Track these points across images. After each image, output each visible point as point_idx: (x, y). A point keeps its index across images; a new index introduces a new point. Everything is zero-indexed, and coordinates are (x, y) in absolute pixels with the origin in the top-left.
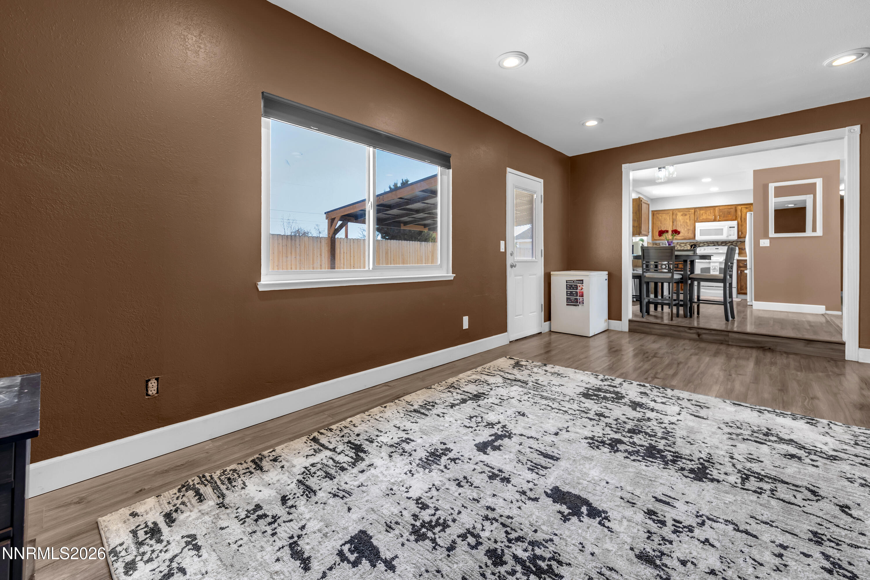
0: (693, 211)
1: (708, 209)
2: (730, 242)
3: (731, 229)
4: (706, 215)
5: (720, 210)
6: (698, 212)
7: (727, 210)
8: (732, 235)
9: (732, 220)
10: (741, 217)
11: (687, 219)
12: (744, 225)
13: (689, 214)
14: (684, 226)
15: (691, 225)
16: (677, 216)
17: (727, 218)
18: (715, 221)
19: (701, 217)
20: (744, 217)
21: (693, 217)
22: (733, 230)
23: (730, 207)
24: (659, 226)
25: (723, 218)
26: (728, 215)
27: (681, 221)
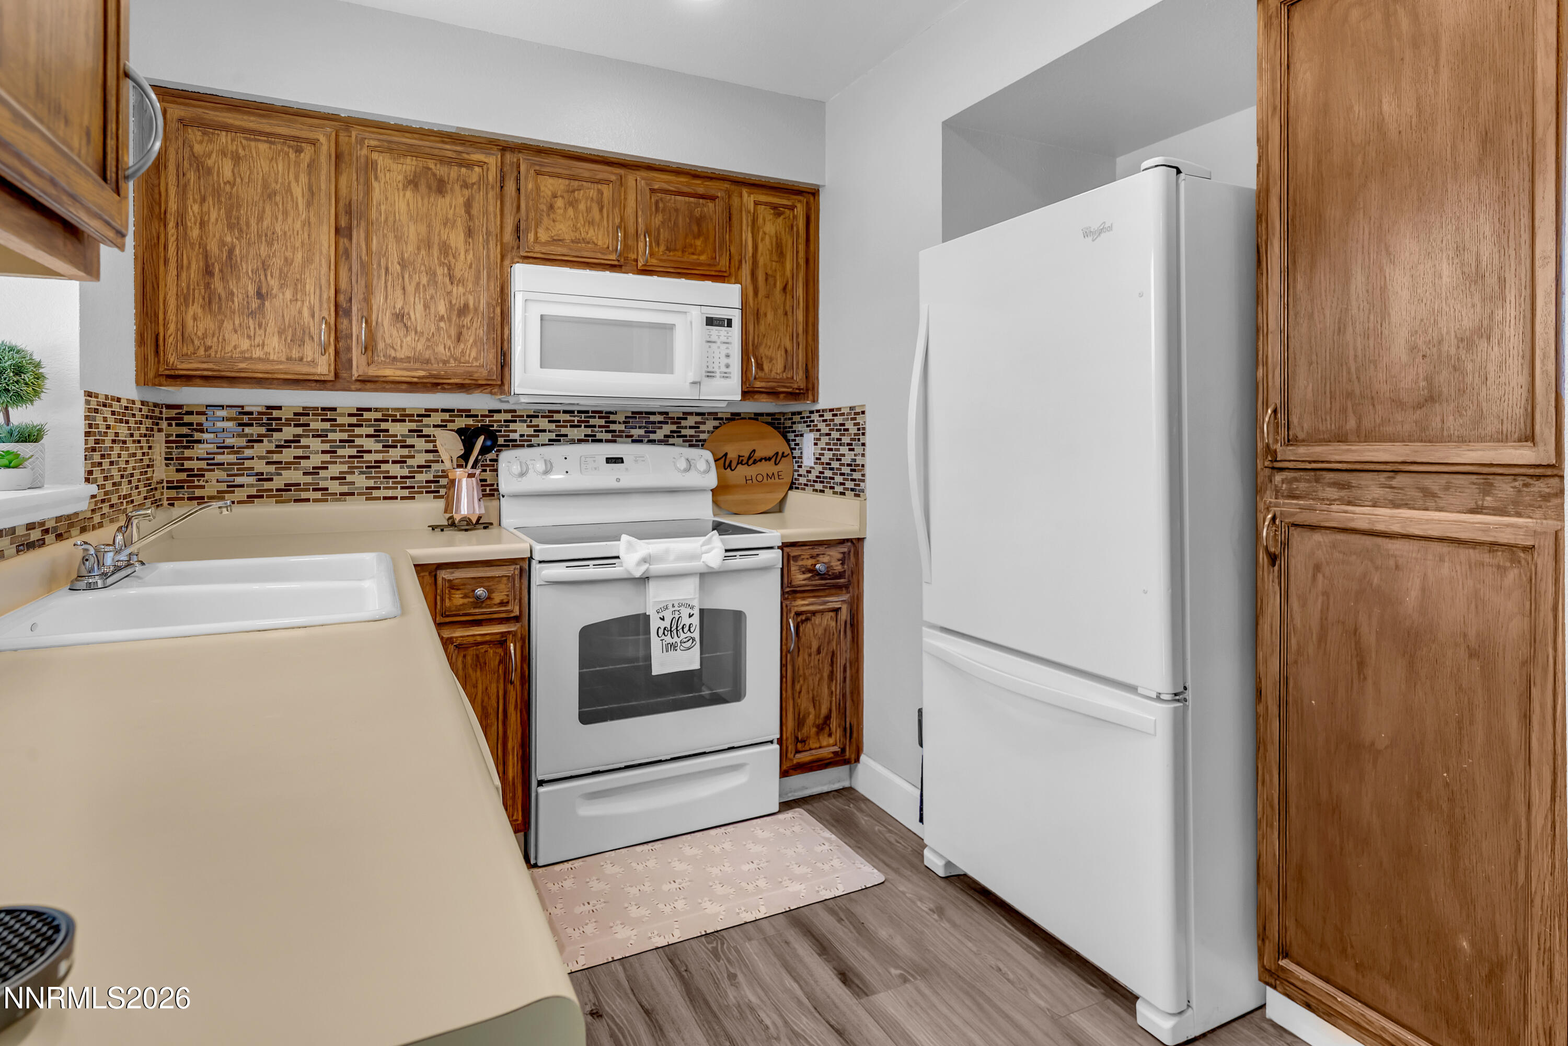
0: (492, 161)
3: (714, 331)
4: (576, 218)
5: (651, 198)
6: (526, 178)
7: (689, 203)
8: (720, 373)
9: (713, 273)
10: (753, 264)
11: (447, 219)
12: (765, 315)
13: (465, 185)
14: (432, 274)
15: (478, 278)
16: (375, 184)
17: (685, 259)
18: (621, 266)
19: (546, 221)
20: (765, 265)
21: (491, 209)
22: (724, 339)
23: (700, 187)
24: (213, 247)
25: (664, 253)
26: (695, 238)
27: (405, 229)
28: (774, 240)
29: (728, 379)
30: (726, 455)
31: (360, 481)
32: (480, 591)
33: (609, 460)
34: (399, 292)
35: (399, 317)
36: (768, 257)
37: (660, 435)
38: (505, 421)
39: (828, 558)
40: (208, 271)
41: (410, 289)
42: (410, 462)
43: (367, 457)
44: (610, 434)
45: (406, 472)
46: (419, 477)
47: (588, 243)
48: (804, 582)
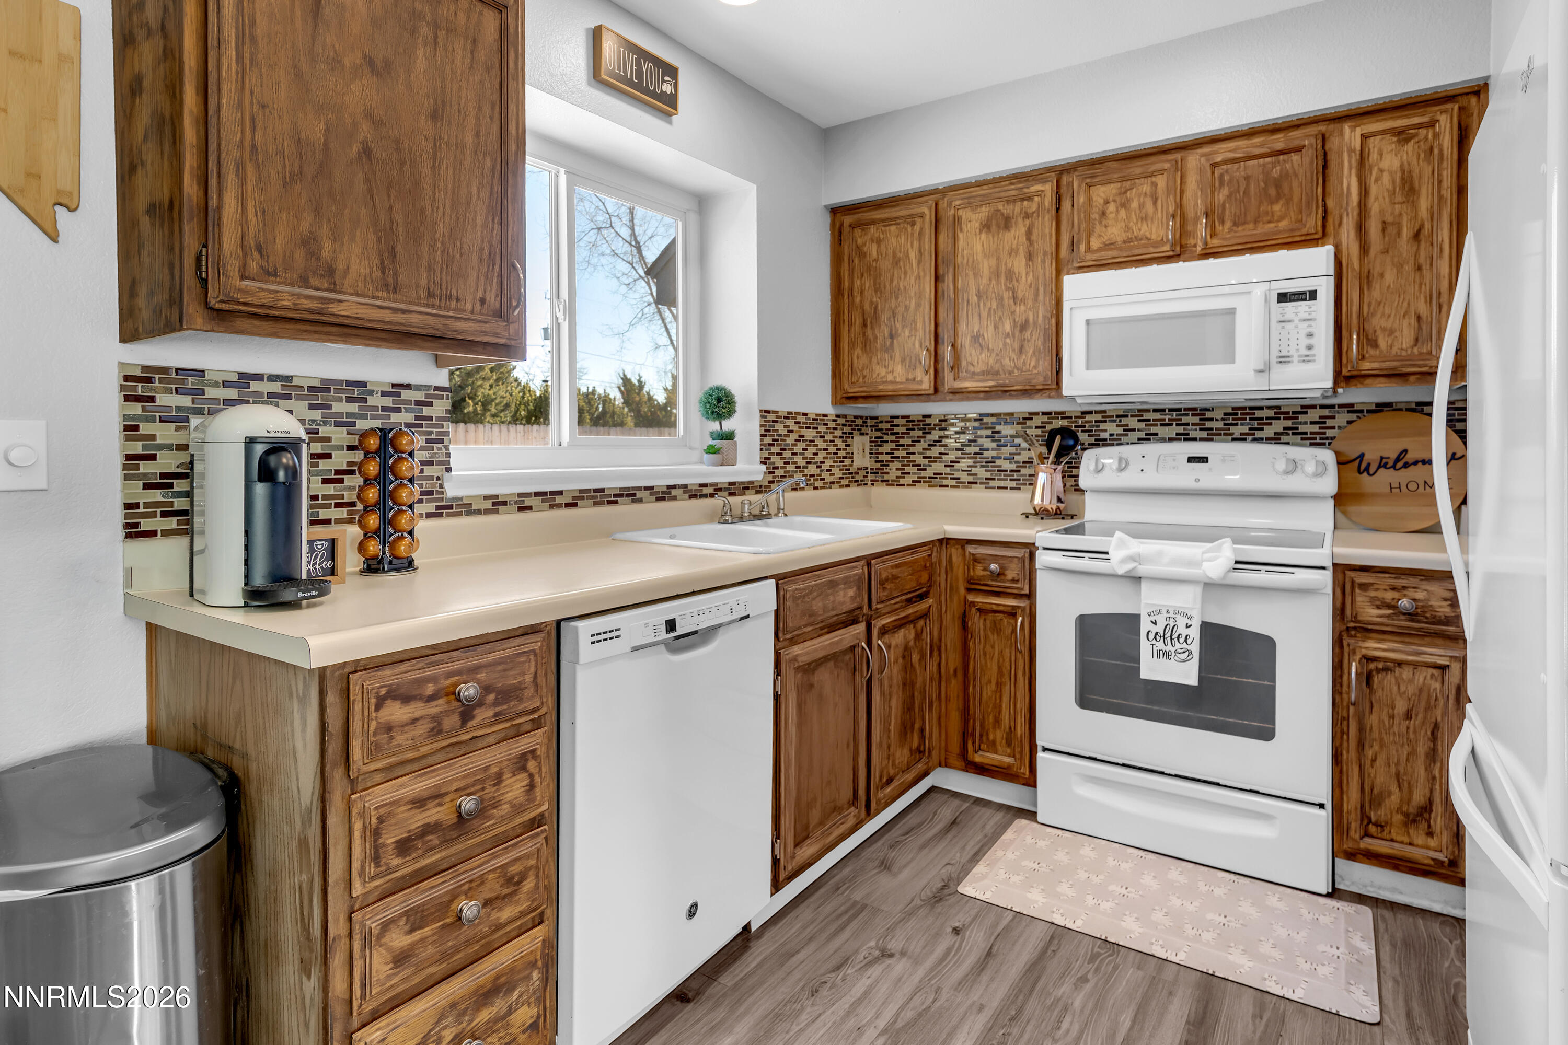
0: (1048, 188)
1: (1136, 168)
2: (1279, 412)
3: (1290, 308)
4: (1128, 218)
5: (1213, 173)
6: (1078, 194)
7: (1264, 165)
8: (1300, 356)
9: (1298, 239)
10: (1360, 214)
11: (1012, 249)
12: (1382, 275)
13: (1027, 216)
14: (1000, 299)
15: (1036, 295)
16: (960, 235)
17: (1259, 231)
18: (1179, 255)
19: (1098, 229)
20: (1382, 212)
21: (1047, 231)
22: (1306, 316)
23: (1279, 142)
24: (867, 306)
25: (1230, 230)
26: (1272, 203)
27: (981, 266)
28: (1399, 174)
29: (1310, 364)
30: (1362, 456)
31: (981, 473)
32: (993, 567)
33: (1191, 460)
34: (976, 319)
35: (976, 339)
36: (1387, 199)
37: (1269, 432)
38: (1096, 422)
39: (1425, 593)
40: (865, 325)
41: (984, 314)
42: (1017, 458)
43: (986, 454)
44: (1206, 433)
45: (1013, 466)
46: (1023, 471)
47: (1141, 239)
48: (1378, 619)
